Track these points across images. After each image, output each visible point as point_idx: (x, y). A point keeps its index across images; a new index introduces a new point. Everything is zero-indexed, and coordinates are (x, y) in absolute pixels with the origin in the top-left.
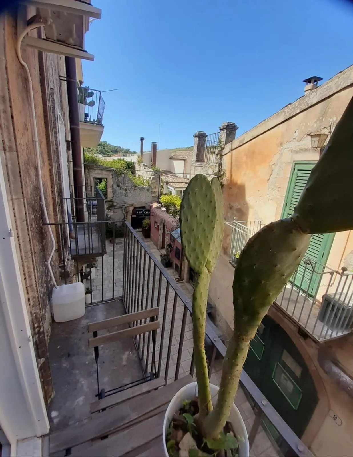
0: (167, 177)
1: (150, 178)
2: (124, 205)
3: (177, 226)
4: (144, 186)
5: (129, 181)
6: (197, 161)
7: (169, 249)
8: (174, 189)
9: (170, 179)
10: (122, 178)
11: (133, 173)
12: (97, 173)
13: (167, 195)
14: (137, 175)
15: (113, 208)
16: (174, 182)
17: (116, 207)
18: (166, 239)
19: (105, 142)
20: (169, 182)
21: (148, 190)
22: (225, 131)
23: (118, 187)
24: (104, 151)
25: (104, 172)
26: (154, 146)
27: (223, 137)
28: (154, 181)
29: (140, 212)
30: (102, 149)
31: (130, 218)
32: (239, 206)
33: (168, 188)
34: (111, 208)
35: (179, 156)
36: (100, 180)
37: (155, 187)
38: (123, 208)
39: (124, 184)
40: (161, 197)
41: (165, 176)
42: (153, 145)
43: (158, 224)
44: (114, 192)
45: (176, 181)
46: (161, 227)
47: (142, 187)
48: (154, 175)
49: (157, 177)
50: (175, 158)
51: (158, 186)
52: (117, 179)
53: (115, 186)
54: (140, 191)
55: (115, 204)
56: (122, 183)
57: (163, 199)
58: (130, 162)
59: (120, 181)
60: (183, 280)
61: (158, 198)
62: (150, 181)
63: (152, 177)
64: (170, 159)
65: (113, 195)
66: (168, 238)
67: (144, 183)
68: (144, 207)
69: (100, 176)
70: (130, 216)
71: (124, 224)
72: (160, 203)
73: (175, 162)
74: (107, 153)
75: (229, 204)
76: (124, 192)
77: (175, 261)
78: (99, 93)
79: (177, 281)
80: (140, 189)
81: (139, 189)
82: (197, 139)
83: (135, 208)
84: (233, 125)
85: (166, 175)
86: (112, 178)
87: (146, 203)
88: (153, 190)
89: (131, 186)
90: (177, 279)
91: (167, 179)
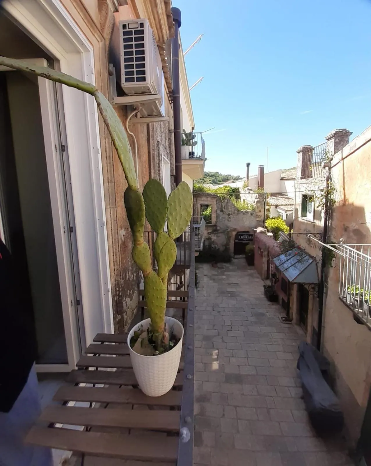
0: (276, 200)
1: (254, 201)
2: (227, 230)
3: (280, 252)
4: (248, 210)
5: (232, 206)
6: (302, 178)
7: (274, 280)
8: (286, 212)
9: (280, 201)
10: (226, 203)
11: (238, 197)
12: (204, 201)
13: (274, 219)
14: (242, 200)
15: (216, 232)
16: (285, 205)
17: (219, 232)
18: (270, 267)
19: (217, 172)
20: (279, 205)
21: (252, 214)
22: (334, 140)
23: (221, 212)
24: (216, 181)
25: (209, 199)
26: (262, 169)
27: (331, 147)
28: (259, 204)
29: (242, 237)
30: (214, 179)
31: (233, 243)
32: (357, 227)
33: (278, 212)
34: (214, 233)
35: (291, 175)
36: (207, 206)
37: (260, 211)
38: (226, 233)
39: (227, 209)
40: (267, 221)
41: (274, 199)
42: (260, 168)
43: (262, 250)
44: (217, 217)
45: (288, 203)
46: (266, 253)
47: (245, 211)
48: (259, 198)
49: (261, 200)
50: (287, 178)
51: (263, 210)
52: (220, 204)
53: (219, 212)
54: (243, 215)
55: (218, 228)
56: (226, 208)
57: (268, 223)
58: (235, 188)
59: (223, 206)
60: (292, 321)
61: (264, 222)
62: (254, 204)
63: (256, 200)
64: (281, 180)
65: (217, 219)
66: (273, 267)
67: (248, 207)
68: (248, 232)
69: (206, 203)
70: (233, 241)
71: (227, 249)
72: (266, 228)
73: (287, 183)
74: (219, 182)
75: (344, 225)
76: (227, 217)
77: (282, 296)
78: (200, 134)
79: (284, 321)
80: (244, 214)
81: (242, 214)
82: (301, 154)
83: (238, 232)
84: (344, 131)
85: (276, 198)
86: (216, 204)
87: (250, 228)
88: (257, 214)
89: (234, 210)
90: (283, 317)
91: (276, 202)
